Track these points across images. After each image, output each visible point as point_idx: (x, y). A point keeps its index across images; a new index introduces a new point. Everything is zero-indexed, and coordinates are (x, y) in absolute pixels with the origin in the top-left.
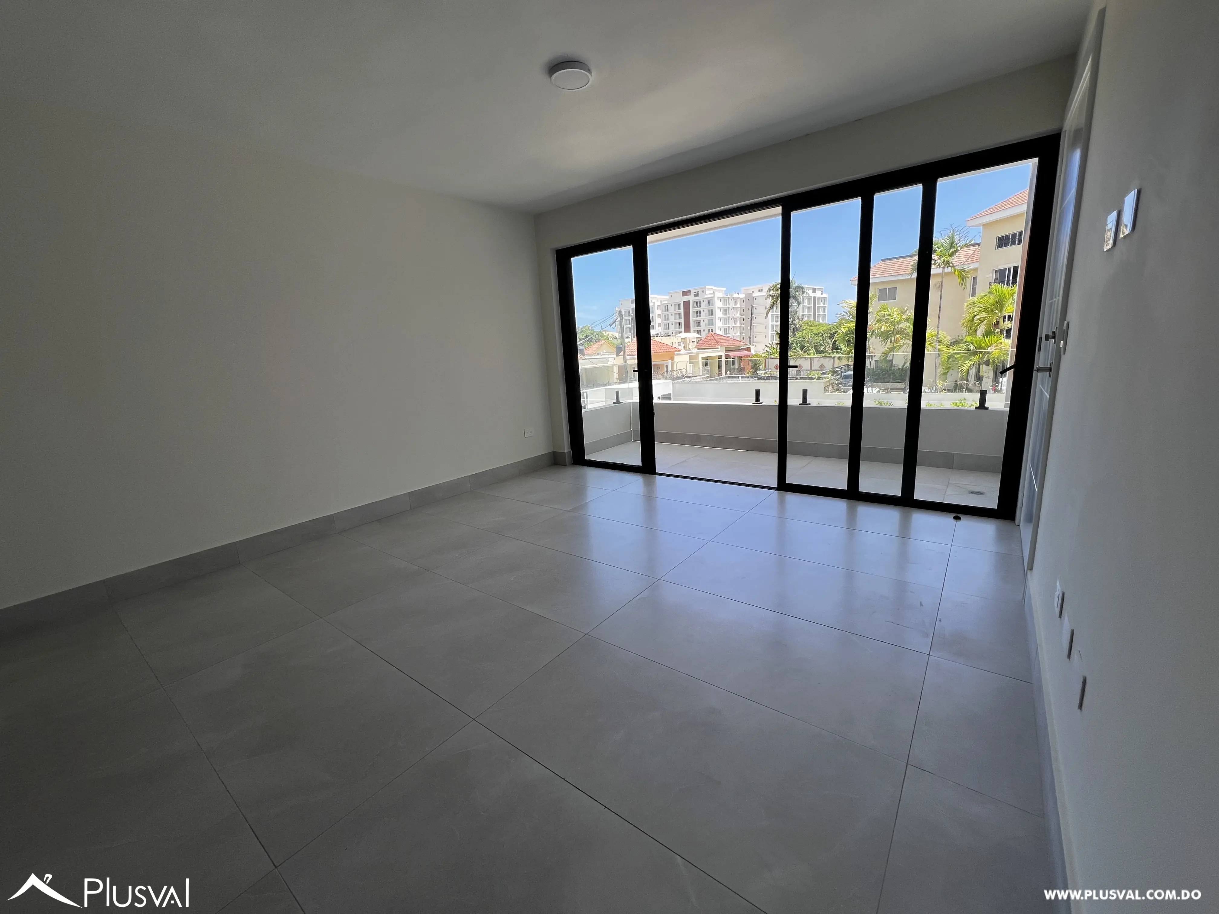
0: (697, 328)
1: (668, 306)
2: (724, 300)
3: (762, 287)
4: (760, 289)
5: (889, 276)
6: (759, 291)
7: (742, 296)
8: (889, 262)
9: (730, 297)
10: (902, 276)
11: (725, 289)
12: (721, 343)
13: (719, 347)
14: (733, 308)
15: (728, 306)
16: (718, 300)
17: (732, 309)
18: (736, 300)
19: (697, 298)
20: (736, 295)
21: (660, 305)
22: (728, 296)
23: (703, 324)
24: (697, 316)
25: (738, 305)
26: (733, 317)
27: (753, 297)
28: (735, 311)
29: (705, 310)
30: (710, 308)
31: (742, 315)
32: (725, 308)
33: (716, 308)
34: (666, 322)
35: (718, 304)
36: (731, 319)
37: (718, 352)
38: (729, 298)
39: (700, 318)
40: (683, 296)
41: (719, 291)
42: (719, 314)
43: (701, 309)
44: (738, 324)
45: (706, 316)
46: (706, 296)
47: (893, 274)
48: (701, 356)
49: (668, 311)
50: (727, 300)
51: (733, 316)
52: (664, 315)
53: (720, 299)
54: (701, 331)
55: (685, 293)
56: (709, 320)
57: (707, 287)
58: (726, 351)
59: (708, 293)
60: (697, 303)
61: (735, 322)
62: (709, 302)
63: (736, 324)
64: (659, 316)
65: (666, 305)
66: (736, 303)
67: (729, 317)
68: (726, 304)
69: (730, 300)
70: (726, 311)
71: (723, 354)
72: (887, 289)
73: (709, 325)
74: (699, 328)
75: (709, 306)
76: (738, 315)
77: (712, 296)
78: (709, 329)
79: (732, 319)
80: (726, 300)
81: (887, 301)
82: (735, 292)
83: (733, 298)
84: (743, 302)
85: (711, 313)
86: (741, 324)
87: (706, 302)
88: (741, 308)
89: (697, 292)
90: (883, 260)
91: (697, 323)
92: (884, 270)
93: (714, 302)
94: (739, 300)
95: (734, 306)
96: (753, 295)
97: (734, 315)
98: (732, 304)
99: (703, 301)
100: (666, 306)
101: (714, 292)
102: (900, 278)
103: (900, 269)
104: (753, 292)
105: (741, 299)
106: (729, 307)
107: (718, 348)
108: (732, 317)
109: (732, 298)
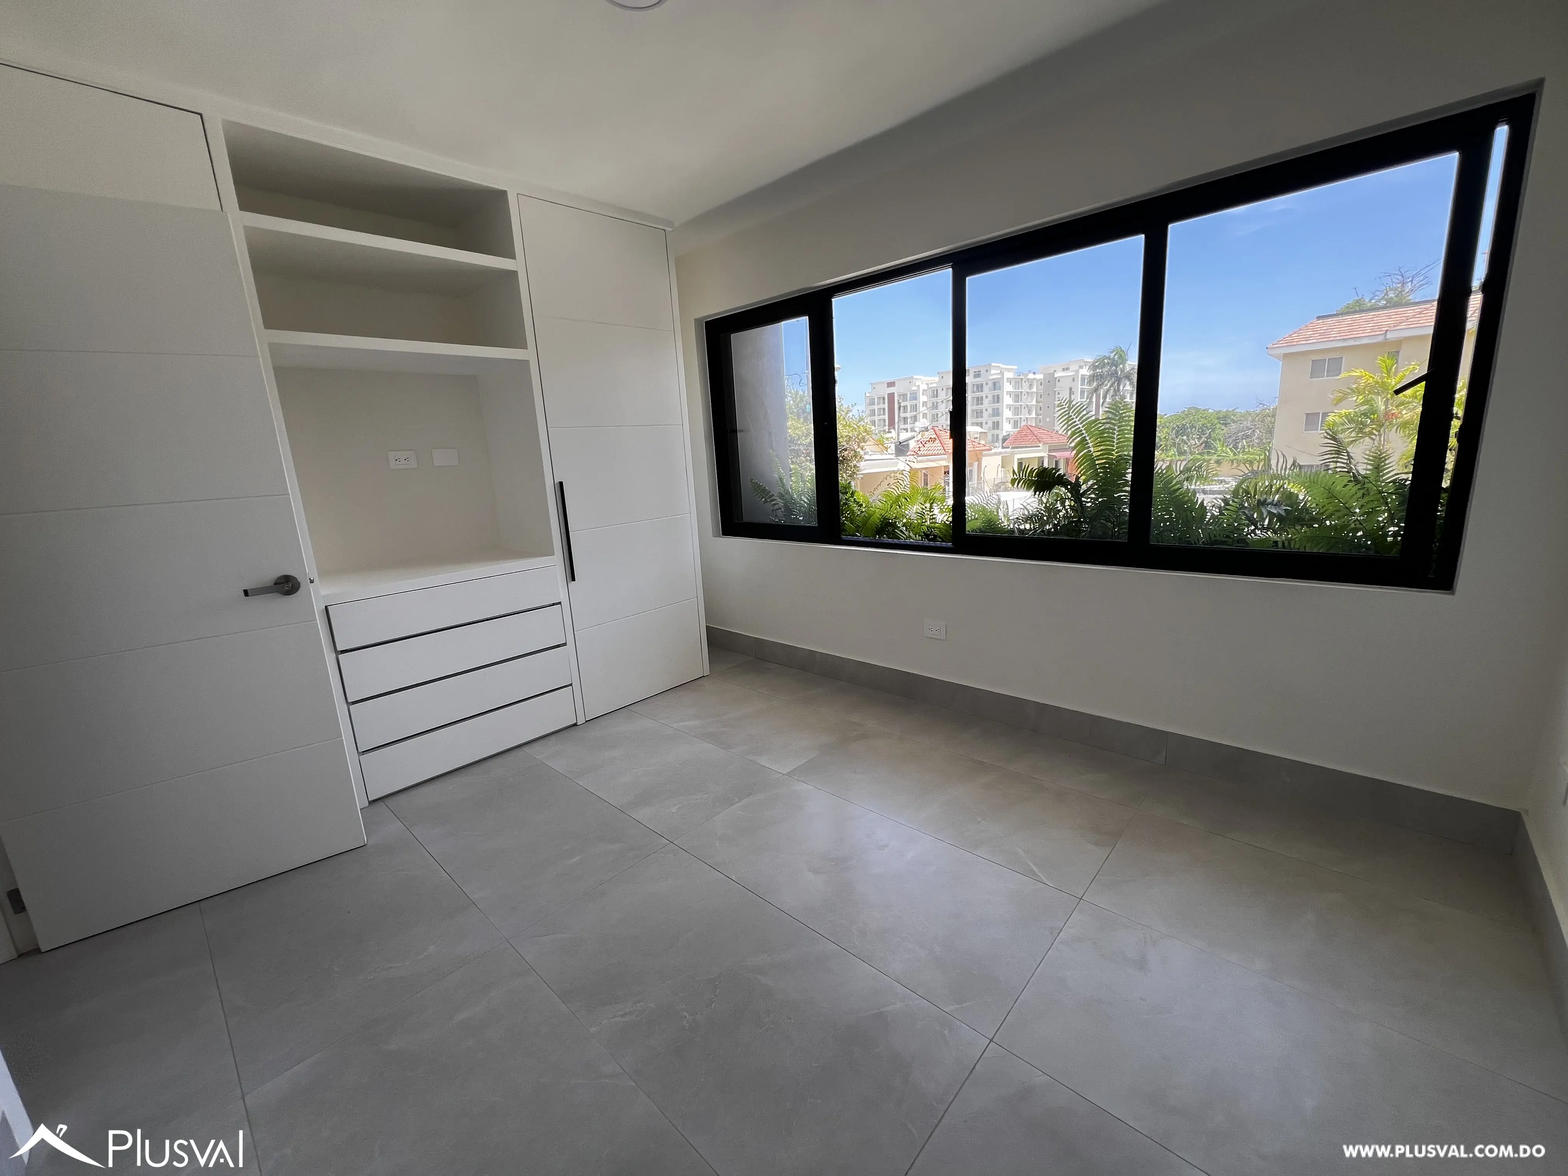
0: (976, 419)
1: (937, 390)
2: (1016, 382)
3: (1068, 365)
4: (1065, 367)
5: (1332, 341)
6: (1064, 370)
7: (1040, 376)
8: (1329, 321)
9: (1023, 377)
10: (1355, 341)
11: (1016, 367)
12: (1043, 440)
13: (1041, 445)
14: (1027, 392)
15: (1020, 390)
16: (1007, 382)
17: (1026, 394)
18: (1031, 382)
19: (978, 379)
20: (1031, 376)
21: (926, 389)
22: (1021, 377)
23: (985, 414)
24: (978, 404)
25: (1034, 390)
26: (1027, 405)
27: (1056, 378)
28: (1030, 397)
29: (989, 395)
30: (996, 392)
31: (1039, 403)
32: (1017, 393)
33: (1005, 393)
34: (935, 412)
35: (1008, 387)
36: (1024, 408)
37: (1039, 451)
38: (1022, 379)
39: (982, 406)
40: (887, 387)
41: (1009, 370)
42: (1008, 400)
43: (983, 394)
44: (1033, 415)
45: (989, 404)
46: (991, 377)
47: (1338, 338)
48: (1017, 457)
49: (937, 397)
50: (1019, 382)
51: (1027, 403)
52: (931, 402)
53: (1010, 381)
54: (982, 423)
55: (891, 384)
56: (993, 409)
57: (993, 364)
58: (1049, 450)
59: (994, 373)
60: (977, 386)
61: (1030, 412)
62: (996, 385)
63: (1030, 415)
64: (924, 404)
65: (934, 389)
66: (1031, 386)
67: (1021, 405)
68: (1017, 388)
69: (1023, 382)
70: (1017, 397)
71: (1045, 454)
72: (1326, 359)
73: (994, 415)
74: (980, 420)
75: (995, 390)
76: (1034, 402)
77: (999, 376)
78: (994, 420)
79: (1026, 408)
80: (1017, 382)
81: (1325, 378)
82: (1030, 372)
83: (1028, 379)
84: (1041, 385)
85: (997, 399)
86: (1037, 414)
87: (990, 384)
88: (1037, 393)
89: (978, 372)
90: (1319, 318)
91: (977, 413)
92: (1322, 331)
93: (1001, 384)
94: (1035, 383)
95: (1028, 391)
96: (1056, 376)
97: (1029, 402)
98: (1025, 388)
99: (987, 384)
100: (934, 391)
101: (1001, 372)
102: (1352, 343)
103: (1350, 331)
104: (1055, 371)
105: (1038, 380)
106: (1021, 392)
107: (1039, 446)
108: (1025, 406)
109: (1026, 380)
